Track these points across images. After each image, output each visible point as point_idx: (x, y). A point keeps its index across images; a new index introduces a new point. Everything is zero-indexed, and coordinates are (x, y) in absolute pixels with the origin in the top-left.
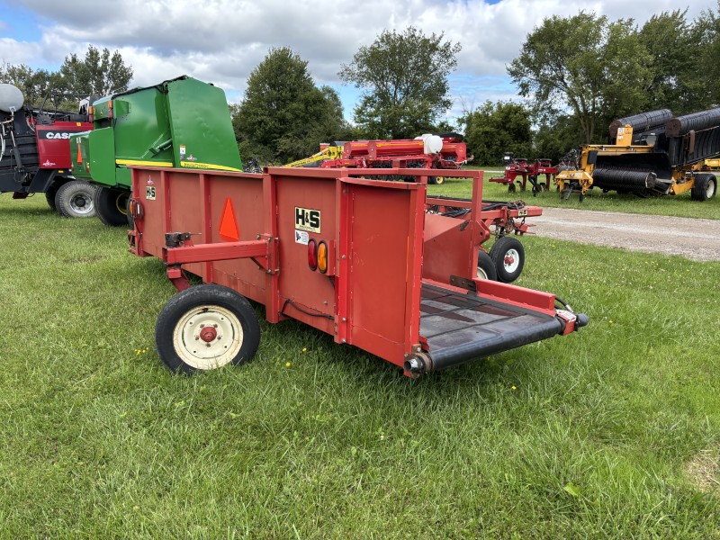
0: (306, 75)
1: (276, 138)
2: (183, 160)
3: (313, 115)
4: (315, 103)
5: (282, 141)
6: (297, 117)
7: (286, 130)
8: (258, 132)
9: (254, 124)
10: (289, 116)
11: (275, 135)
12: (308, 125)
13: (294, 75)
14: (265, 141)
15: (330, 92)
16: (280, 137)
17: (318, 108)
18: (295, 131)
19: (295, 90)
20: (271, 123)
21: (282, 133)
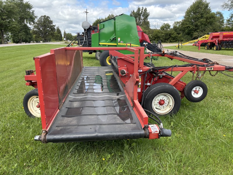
0: (208, 8)
1: (193, 32)
2: (119, 43)
3: (208, 23)
4: (210, 18)
5: (195, 33)
6: (202, 24)
7: (198, 29)
8: (186, 31)
9: (185, 28)
10: (199, 24)
11: (193, 31)
12: (206, 27)
13: (203, 8)
14: (188, 34)
15: (219, 13)
16: (194, 32)
17: (211, 20)
18: (201, 29)
19: (203, 14)
20: (192, 27)
21: (195, 30)
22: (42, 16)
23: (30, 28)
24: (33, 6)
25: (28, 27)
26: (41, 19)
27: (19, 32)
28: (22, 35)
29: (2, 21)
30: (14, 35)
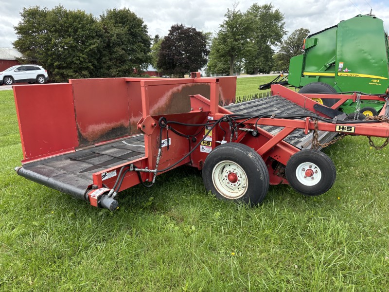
2: (340, 72)
22: (296, 31)
23: (273, 50)
24: (283, 16)
25: (271, 50)
26: (295, 35)
27: (256, 58)
28: (260, 62)
29: (235, 42)
30: (249, 63)
